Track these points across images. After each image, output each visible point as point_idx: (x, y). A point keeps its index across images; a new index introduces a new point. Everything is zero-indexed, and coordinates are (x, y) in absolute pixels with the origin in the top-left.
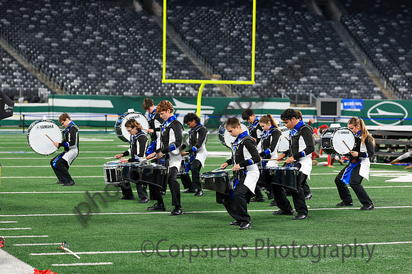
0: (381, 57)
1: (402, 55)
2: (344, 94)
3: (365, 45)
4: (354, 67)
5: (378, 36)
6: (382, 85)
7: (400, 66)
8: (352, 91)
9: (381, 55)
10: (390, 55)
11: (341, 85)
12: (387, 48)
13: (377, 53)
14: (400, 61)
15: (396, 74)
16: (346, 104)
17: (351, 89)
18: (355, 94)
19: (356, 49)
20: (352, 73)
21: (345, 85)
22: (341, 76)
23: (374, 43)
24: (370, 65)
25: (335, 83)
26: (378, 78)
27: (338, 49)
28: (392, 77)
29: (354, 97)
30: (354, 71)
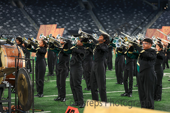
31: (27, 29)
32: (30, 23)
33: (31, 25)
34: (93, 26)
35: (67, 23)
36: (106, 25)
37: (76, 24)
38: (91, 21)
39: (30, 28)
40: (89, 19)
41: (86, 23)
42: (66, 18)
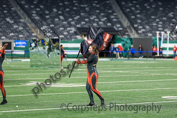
0: (35, 16)
1: (47, 14)
2: (15, 37)
3: (26, 9)
4: (20, 22)
5: (33, 4)
6: (37, 32)
7: (47, 21)
8: (20, 36)
9: (35, 15)
10: (41, 15)
11: (14, 32)
12: (39, 11)
13: (33, 13)
14: (46, 18)
15: (44, 25)
16: (17, 43)
17: (19, 35)
18: (22, 38)
19: (21, 12)
20: (19, 25)
21: (16, 32)
22: (13, 27)
23: (31, 8)
24: (30, 21)
25: (9, 31)
26: (35, 28)
27: (11, 12)
28: (42, 27)
29: (21, 39)
30: (21, 24)
31: (15, 26)
32: (20, 18)
33: (22, 20)
34: (115, 21)
35: (76, 17)
36: (133, 19)
37: (89, 19)
38: (112, 14)
39: (21, 25)
40: (109, 10)
41: (104, 16)
42: (75, 10)
